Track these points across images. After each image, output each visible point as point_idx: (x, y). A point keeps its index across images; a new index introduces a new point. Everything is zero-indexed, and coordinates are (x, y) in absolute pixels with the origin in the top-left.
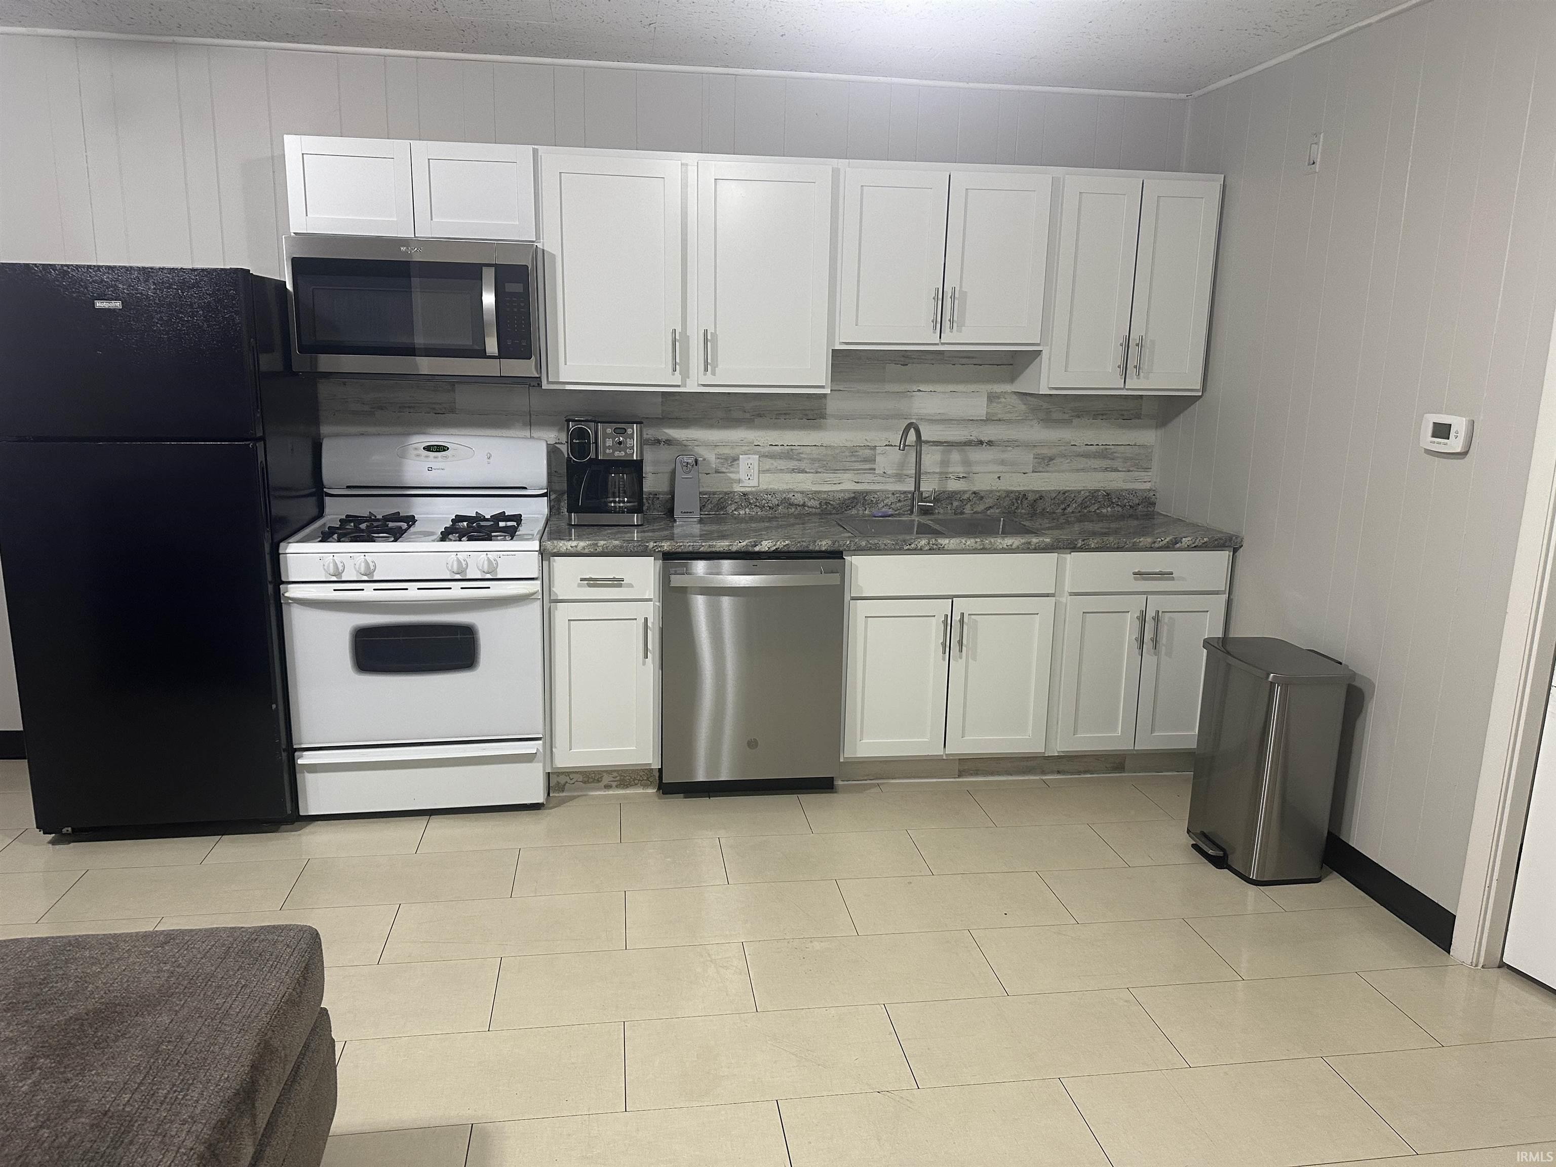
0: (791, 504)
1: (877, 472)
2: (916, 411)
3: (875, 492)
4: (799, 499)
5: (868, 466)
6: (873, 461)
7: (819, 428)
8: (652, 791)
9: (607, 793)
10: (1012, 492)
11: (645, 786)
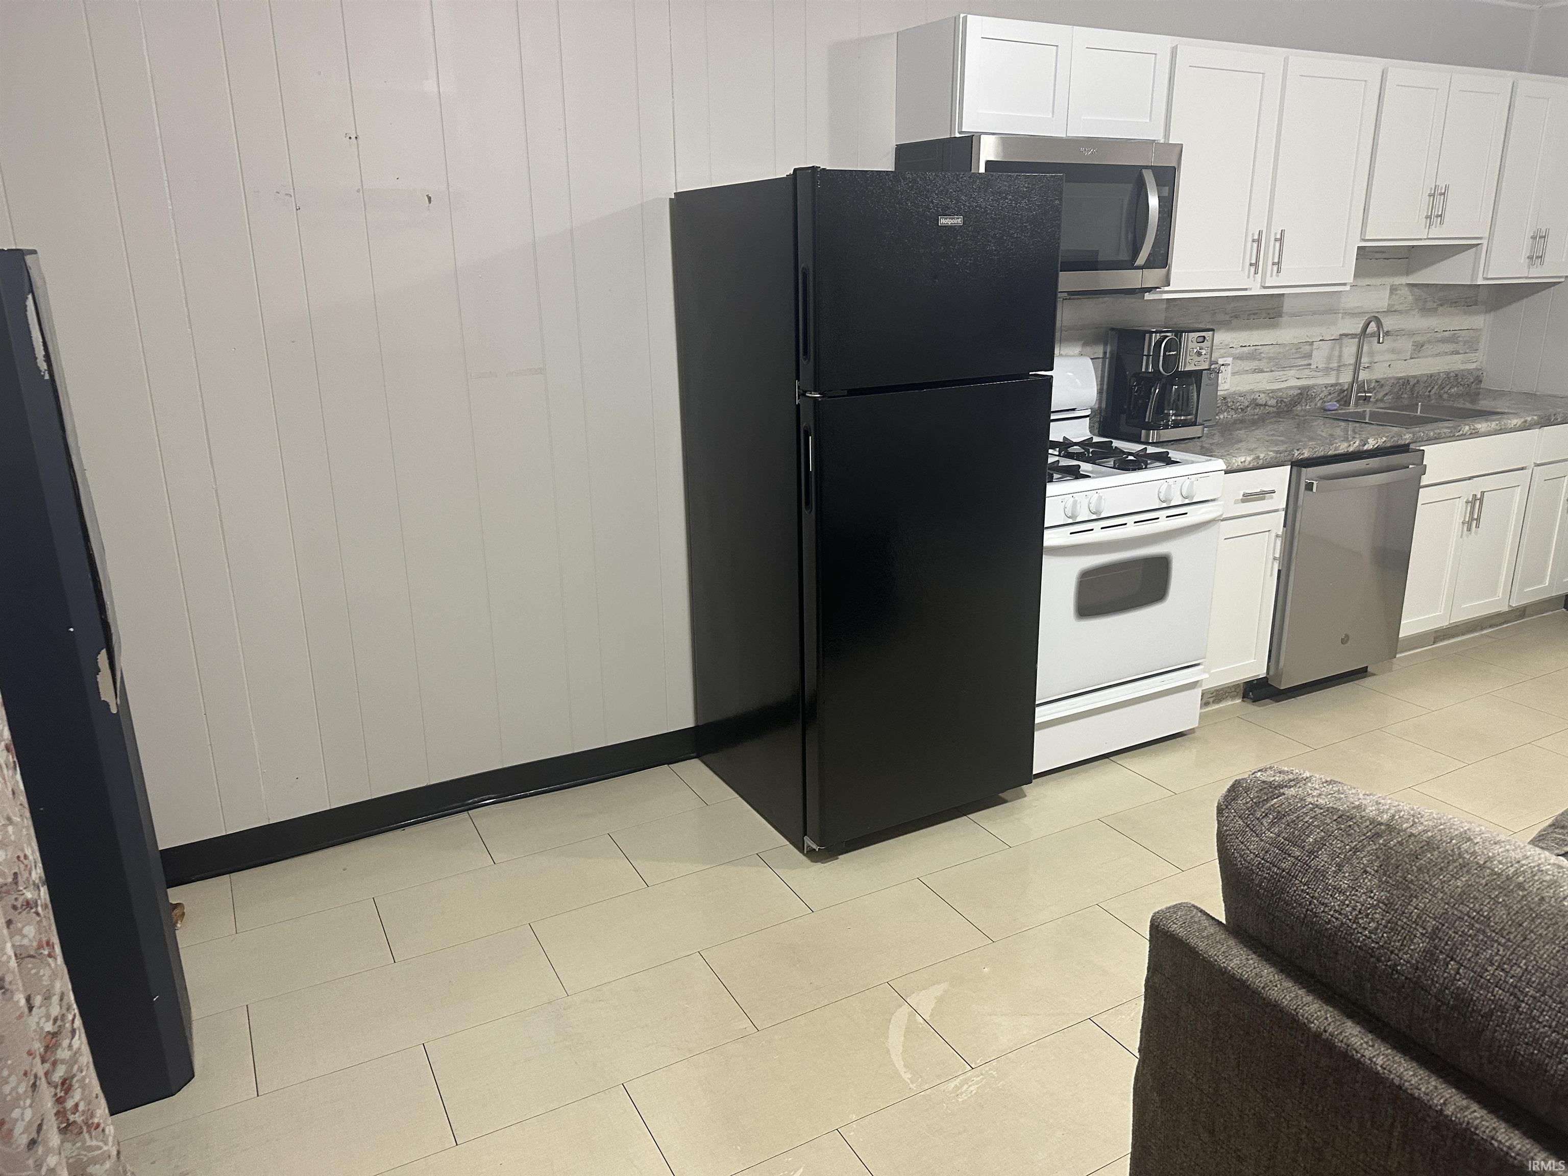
0: (1257, 405)
1: (1312, 367)
3: (1313, 386)
4: (1262, 399)
5: (1306, 362)
6: (1309, 356)
7: (1275, 326)
8: (1238, 701)
9: (1207, 710)
10: (1399, 379)
11: (1233, 698)
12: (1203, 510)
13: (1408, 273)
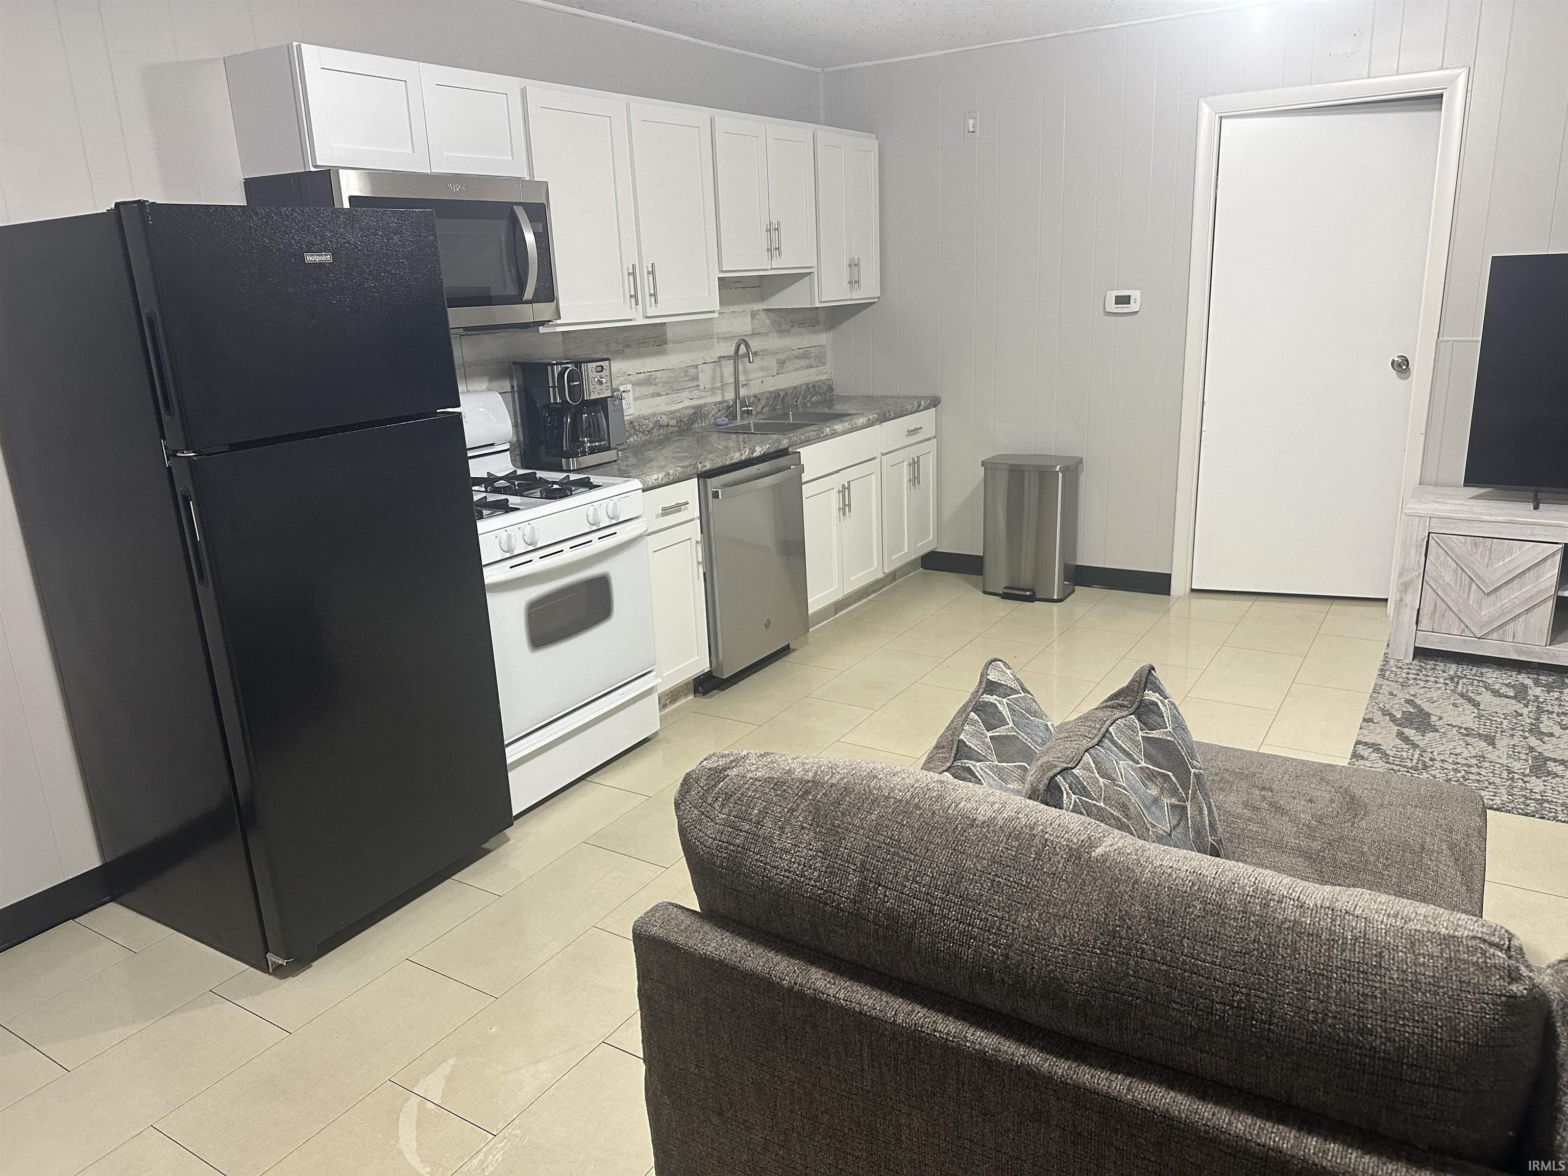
0: (660, 426)
1: (701, 388)
2: (715, 331)
3: (705, 405)
4: (664, 420)
5: (695, 384)
6: (696, 378)
7: (663, 353)
8: (691, 697)
9: (666, 711)
10: (771, 393)
11: (686, 695)
12: (630, 528)
13: (762, 299)
